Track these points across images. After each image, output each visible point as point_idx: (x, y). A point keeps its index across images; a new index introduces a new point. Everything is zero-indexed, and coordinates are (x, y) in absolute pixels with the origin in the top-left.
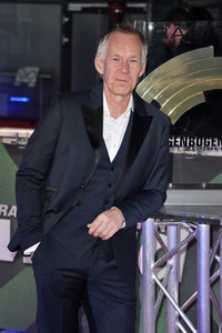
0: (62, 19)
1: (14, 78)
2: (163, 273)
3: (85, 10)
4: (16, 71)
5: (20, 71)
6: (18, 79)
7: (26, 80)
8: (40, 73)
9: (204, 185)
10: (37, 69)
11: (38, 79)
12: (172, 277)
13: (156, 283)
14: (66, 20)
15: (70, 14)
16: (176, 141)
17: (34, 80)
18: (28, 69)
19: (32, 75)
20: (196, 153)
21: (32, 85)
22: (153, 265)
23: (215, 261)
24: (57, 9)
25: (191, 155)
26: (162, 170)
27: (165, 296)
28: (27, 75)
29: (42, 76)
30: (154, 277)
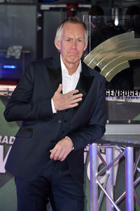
0: (37, 15)
1: (6, 53)
2: (103, 179)
3: (51, 9)
4: (7, 49)
5: (10, 48)
6: (8, 53)
7: (14, 54)
8: (23, 49)
9: (129, 121)
10: (21, 47)
11: (22, 53)
12: (109, 182)
13: (99, 186)
14: (40, 15)
15: (42, 12)
16: (111, 93)
17: (19, 54)
18: (15, 47)
19: (18, 51)
20: (124, 100)
21: (18, 58)
22: (96, 174)
23: (137, 171)
24: (34, 8)
25: (121, 102)
26: (101, 112)
27: (105, 195)
28: (14, 51)
29: (24, 52)
30: (97, 182)
